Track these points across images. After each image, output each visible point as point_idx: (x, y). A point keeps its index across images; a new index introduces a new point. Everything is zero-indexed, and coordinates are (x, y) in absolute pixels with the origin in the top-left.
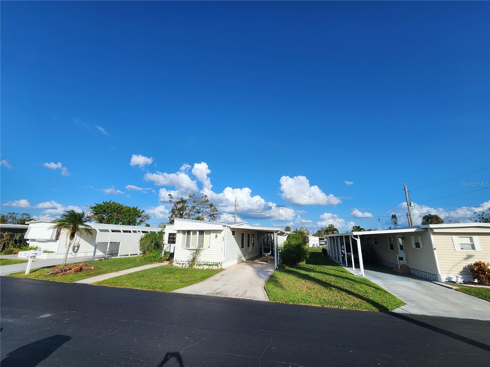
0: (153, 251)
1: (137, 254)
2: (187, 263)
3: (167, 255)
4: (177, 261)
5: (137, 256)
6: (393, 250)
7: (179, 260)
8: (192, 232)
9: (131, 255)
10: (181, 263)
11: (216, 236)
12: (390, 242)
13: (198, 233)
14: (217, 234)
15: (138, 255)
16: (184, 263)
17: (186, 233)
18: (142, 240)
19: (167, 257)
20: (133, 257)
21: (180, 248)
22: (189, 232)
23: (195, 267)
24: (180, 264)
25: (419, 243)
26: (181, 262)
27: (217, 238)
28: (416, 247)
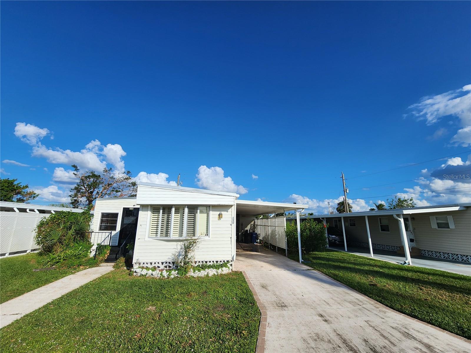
0: (72, 244)
1: (25, 251)
2: (162, 267)
3: (106, 250)
4: (140, 264)
5: (25, 254)
6: (389, 231)
7: (145, 261)
8: (173, 210)
9: (10, 254)
10: (149, 266)
11: (220, 216)
12: (381, 224)
13: (186, 210)
14: (222, 212)
15: (28, 252)
16: (157, 265)
17: (161, 211)
18: (42, 225)
19: (106, 256)
20: (17, 257)
21: (147, 239)
22: (167, 209)
23: (191, 273)
24: (147, 268)
25: (448, 223)
26: (149, 264)
27: (222, 219)
28: (439, 228)
